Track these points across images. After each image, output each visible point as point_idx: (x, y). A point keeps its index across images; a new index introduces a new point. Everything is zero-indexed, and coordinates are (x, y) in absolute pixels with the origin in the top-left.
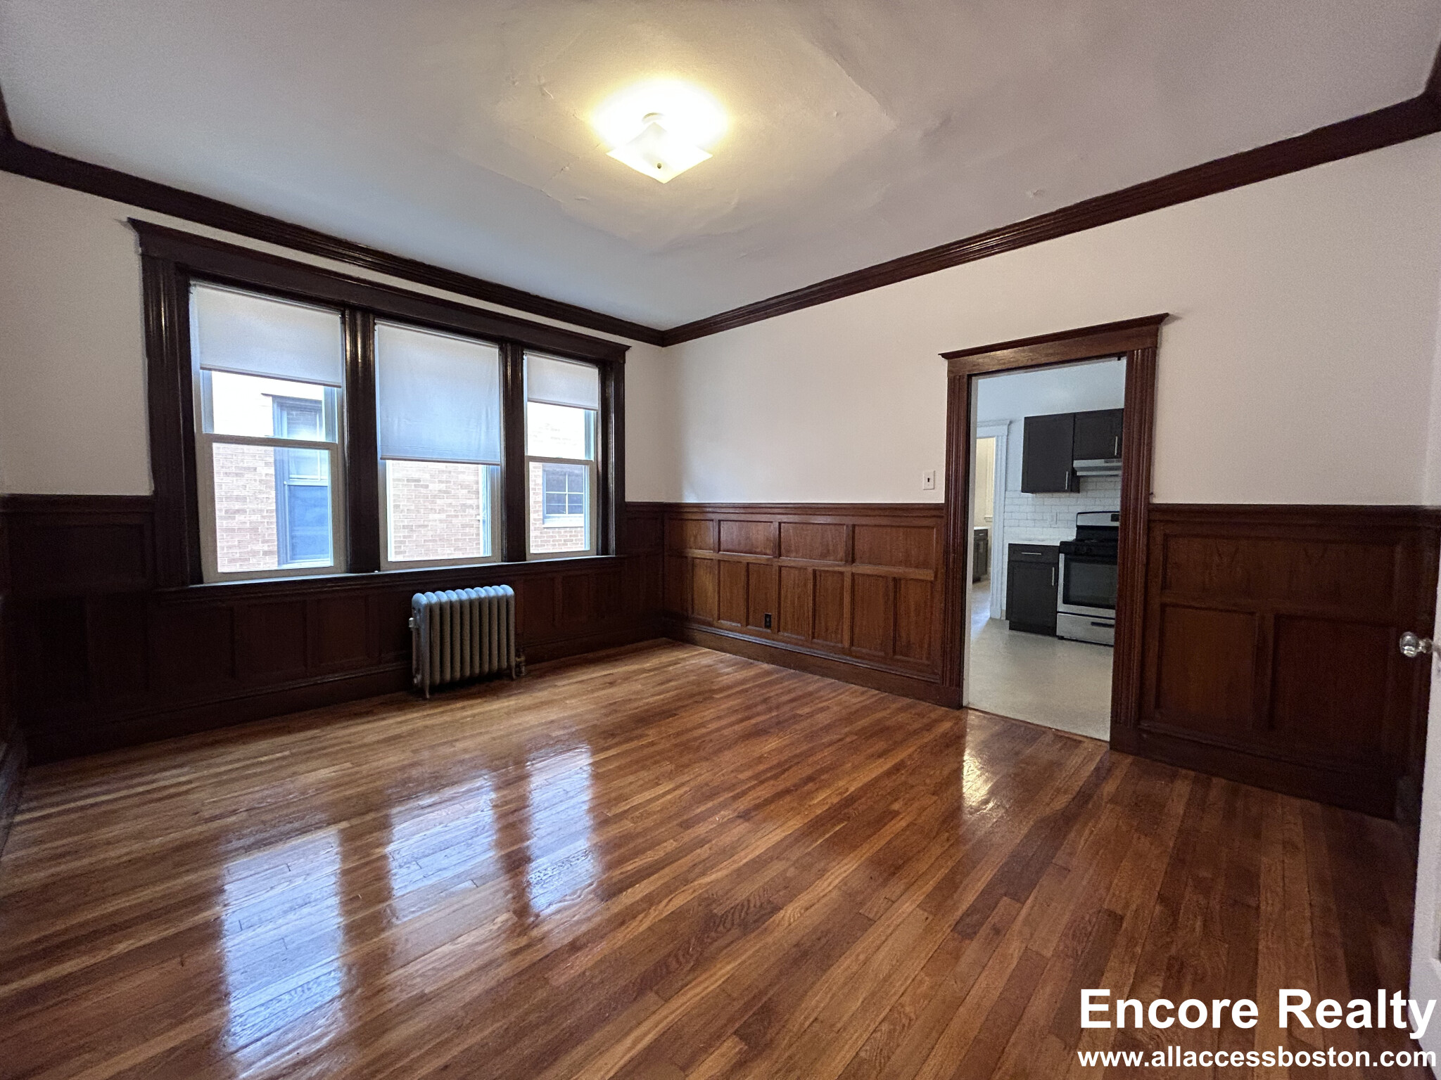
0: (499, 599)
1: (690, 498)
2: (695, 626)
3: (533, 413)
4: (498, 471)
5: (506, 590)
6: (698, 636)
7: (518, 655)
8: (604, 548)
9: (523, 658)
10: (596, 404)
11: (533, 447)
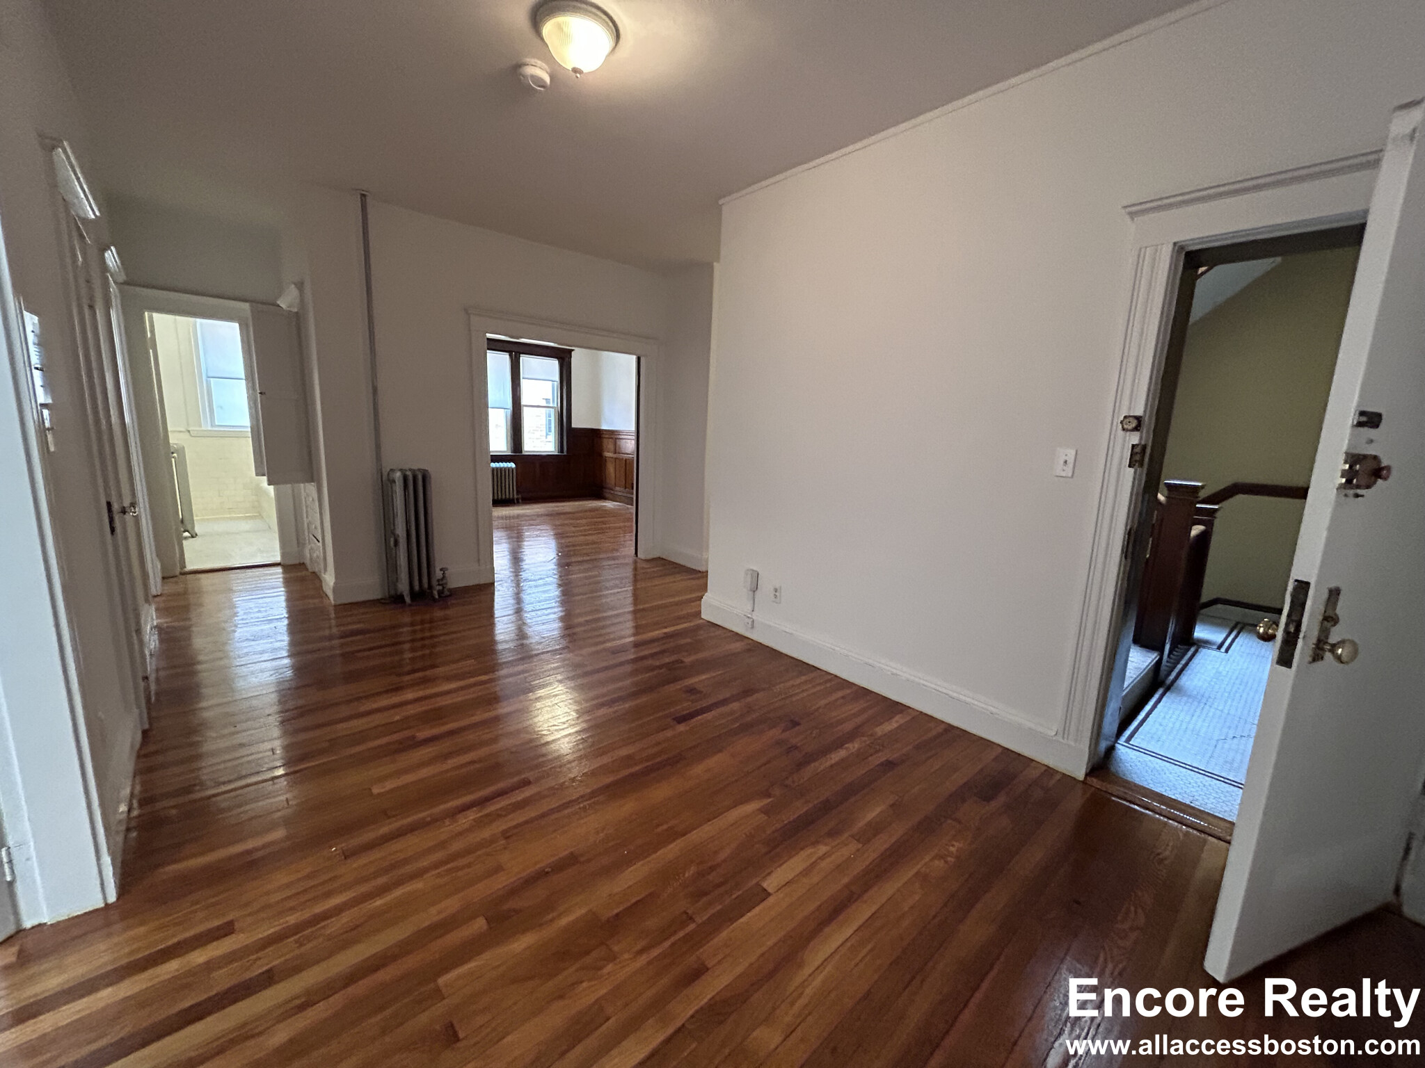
0: (509, 469)
1: (604, 427)
2: (608, 491)
3: (525, 385)
4: (509, 412)
5: (512, 465)
6: (607, 495)
7: (517, 494)
8: (561, 450)
9: (520, 496)
10: (557, 378)
11: (524, 401)
